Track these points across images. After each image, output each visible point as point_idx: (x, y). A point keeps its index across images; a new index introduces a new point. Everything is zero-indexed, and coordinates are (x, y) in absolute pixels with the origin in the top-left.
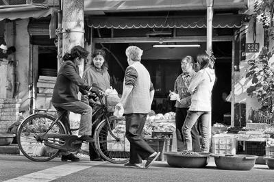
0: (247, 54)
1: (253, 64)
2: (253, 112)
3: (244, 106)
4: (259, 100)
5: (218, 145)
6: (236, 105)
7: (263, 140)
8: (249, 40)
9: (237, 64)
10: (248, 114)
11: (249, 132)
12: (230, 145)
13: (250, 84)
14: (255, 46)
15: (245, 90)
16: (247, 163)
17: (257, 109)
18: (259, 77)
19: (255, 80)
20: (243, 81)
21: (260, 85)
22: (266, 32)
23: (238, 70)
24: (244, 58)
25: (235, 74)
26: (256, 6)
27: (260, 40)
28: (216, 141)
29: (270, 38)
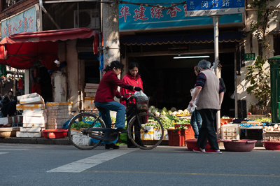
0: (246, 62)
1: (251, 69)
2: (252, 106)
3: (244, 102)
4: (257, 97)
5: (226, 133)
6: (239, 101)
7: (261, 128)
8: (247, 51)
9: (239, 70)
10: (248, 107)
11: (249, 122)
12: (235, 133)
13: (249, 85)
14: (251, 56)
15: (245, 90)
16: (249, 146)
17: (255, 104)
18: (255, 79)
19: (253, 82)
20: (243, 83)
21: (256, 86)
22: (260, 45)
23: (239, 74)
24: (244, 65)
25: (237, 77)
26: (251, 25)
27: (256, 50)
28: (224, 130)
29: (263, 48)
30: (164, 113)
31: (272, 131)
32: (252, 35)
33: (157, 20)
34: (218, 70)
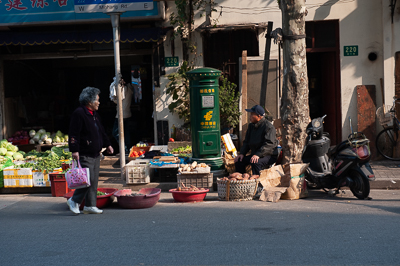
0: (166, 69)
1: (173, 79)
2: (175, 129)
3: (166, 123)
4: (180, 117)
6: (159, 122)
8: (168, 54)
9: (158, 80)
10: (171, 132)
12: (143, 173)
13: (171, 100)
14: (173, 61)
15: (167, 107)
16: (149, 201)
17: (179, 126)
18: (179, 93)
19: (175, 97)
20: (164, 97)
21: (180, 101)
22: (184, 45)
23: (158, 85)
24: (164, 73)
25: (156, 89)
26: (171, 18)
27: (179, 53)
28: (129, 170)
29: (189, 51)
30: (58, 139)
31: (188, 172)
32: (173, 32)
33: (40, 10)
34: (120, 88)
